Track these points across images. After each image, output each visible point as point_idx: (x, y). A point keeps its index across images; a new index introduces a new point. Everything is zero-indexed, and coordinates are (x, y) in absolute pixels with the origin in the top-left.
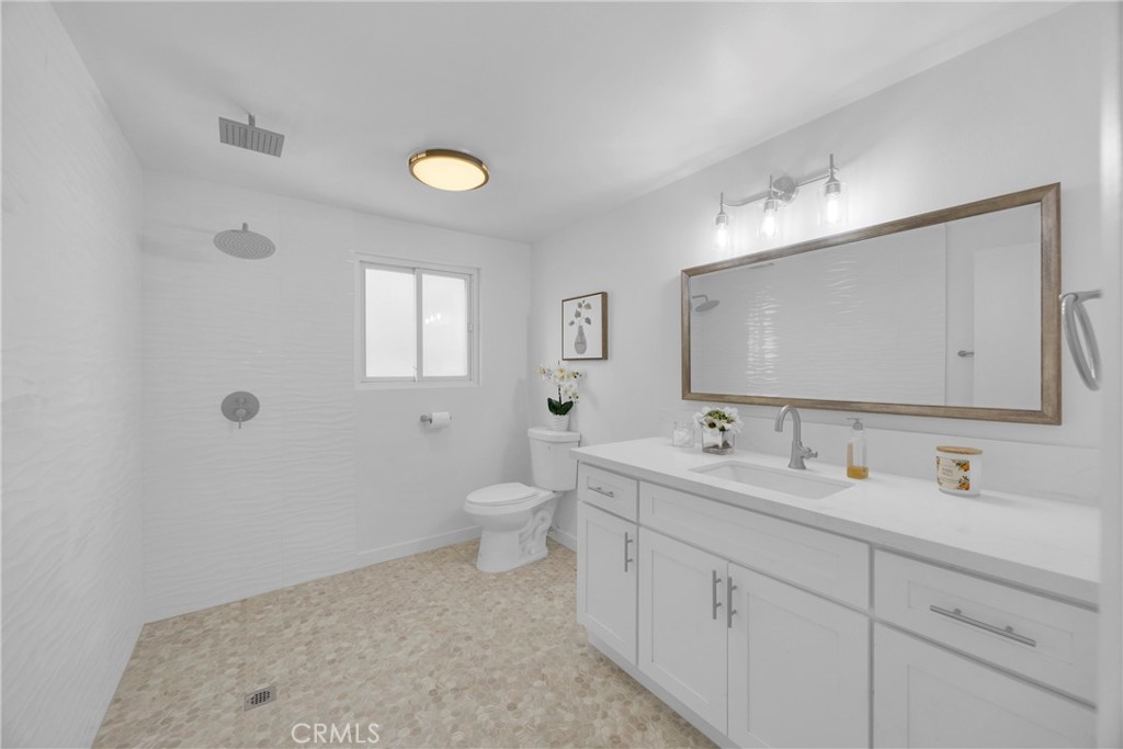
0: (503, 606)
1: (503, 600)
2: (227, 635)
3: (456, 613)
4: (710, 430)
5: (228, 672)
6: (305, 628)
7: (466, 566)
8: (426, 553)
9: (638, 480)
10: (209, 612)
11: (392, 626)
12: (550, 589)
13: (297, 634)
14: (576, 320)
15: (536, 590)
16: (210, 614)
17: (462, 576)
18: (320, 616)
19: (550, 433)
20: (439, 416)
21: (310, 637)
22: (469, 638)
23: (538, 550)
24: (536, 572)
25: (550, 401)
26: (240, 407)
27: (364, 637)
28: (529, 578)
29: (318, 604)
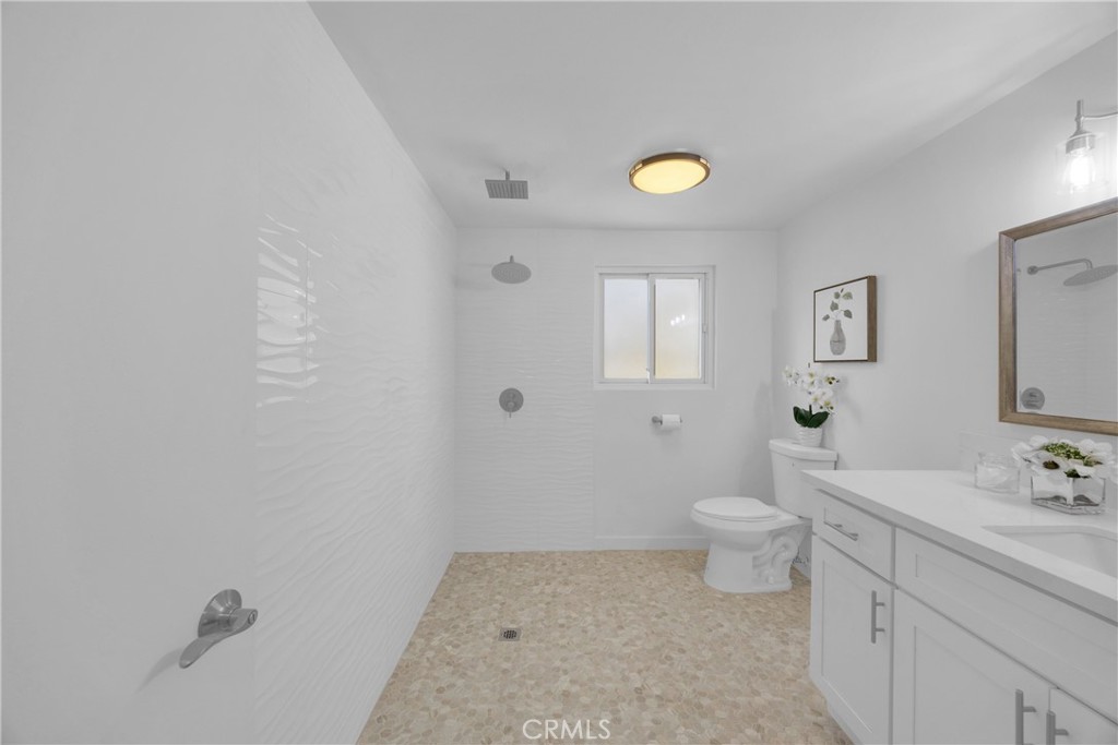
0: (724, 630)
1: (727, 624)
2: (498, 577)
3: (674, 621)
4: (1047, 472)
5: (495, 605)
6: (548, 589)
7: (692, 575)
8: (656, 552)
9: (894, 526)
10: (490, 555)
11: (613, 612)
12: (786, 631)
13: (542, 593)
14: (831, 314)
15: (768, 626)
16: (491, 557)
17: (688, 585)
18: (560, 583)
19: (795, 448)
20: (670, 419)
21: (550, 599)
22: (682, 651)
23: (779, 580)
24: (771, 605)
25: (796, 410)
26: (511, 401)
27: (589, 614)
28: (760, 609)
29: (559, 573)
